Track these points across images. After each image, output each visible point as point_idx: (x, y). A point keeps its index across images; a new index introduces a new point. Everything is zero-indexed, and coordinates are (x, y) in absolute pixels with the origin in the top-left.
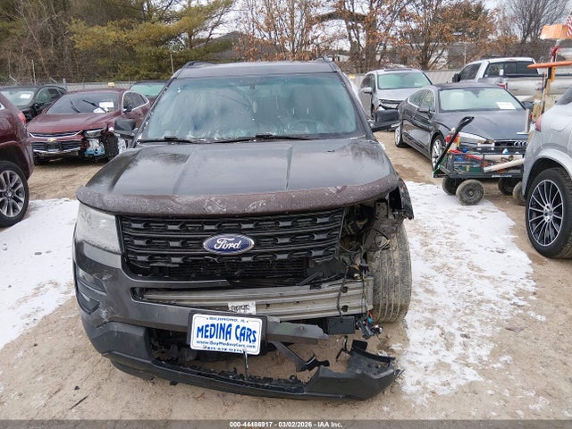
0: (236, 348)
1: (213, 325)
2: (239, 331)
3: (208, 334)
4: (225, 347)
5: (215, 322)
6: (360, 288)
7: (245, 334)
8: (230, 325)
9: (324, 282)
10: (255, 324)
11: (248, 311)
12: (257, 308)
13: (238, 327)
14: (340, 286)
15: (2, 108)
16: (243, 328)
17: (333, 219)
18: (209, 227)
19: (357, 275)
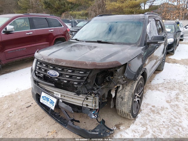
0: (49, 105)
1: (45, 97)
2: (51, 100)
3: (44, 99)
4: (47, 104)
5: (46, 96)
6: (92, 100)
7: (52, 102)
8: (49, 98)
9: (81, 94)
10: (55, 100)
11: (59, 96)
12: (61, 96)
13: (51, 99)
14: (85, 97)
15: (63, 26)
16: (52, 100)
17: (85, 73)
18: (51, 67)
19: (92, 95)
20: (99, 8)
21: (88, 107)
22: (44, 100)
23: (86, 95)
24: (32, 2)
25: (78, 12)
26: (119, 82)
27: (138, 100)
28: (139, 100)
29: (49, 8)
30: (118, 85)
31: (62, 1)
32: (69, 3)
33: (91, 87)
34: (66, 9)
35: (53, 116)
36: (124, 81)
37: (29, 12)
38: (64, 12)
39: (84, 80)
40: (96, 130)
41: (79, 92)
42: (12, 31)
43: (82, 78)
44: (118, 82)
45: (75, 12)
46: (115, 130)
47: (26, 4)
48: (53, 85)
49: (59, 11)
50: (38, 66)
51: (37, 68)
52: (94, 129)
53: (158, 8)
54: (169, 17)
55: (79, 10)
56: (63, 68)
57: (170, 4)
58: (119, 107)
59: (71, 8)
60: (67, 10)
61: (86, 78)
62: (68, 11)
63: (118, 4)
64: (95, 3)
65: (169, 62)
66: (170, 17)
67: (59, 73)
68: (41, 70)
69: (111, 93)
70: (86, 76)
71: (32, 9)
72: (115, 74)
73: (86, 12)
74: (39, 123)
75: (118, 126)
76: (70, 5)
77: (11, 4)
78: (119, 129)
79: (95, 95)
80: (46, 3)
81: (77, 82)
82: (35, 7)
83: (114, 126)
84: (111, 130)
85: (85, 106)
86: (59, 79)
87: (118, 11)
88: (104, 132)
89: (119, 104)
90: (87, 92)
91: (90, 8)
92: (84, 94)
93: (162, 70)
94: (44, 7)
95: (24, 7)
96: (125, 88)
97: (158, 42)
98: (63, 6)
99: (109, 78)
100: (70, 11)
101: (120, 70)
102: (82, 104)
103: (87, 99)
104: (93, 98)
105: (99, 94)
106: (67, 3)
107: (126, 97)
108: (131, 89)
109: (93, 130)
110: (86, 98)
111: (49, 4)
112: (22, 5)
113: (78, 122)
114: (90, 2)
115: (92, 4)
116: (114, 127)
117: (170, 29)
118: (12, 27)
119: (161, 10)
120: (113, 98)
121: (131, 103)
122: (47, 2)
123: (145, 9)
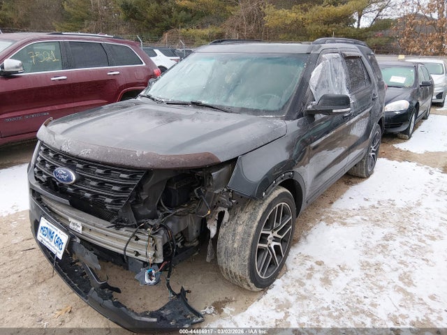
0: (53, 249)
1: (47, 228)
2: (57, 238)
3: (44, 233)
4: (49, 246)
5: (49, 227)
7: (59, 242)
8: (53, 233)
9: (123, 226)
10: (65, 238)
11: (78, 229)
12: (83, 229)
13: (57, 235)
14: (132, 233)
15: (144, 64)
16: (59, 238)
17: (133, 177)
18: (63, 160)
19: (149, 229)
20: (250, 23)
21: (139, 257)
22: (43, 237)
23: (134, 230)
24: (96, 5)
25: (200, 31)
26: (221, 203)
27: (275, 246)
28: (279, 246)
29: (134, 18)
30: (220, 209)
31: (165, 4)
32: (180, 9)
33: (150, 211)
34: (173, 21)
35: (66, 274)
36: (230, 199)
37: (87, 26)
38: (167, 28)
39: (130, 194)
40: (163, 312)
41: (121, 222)
42: (17, 72)
43: (125, 188)
44: (219, 202)
45: (192, 31)
46: (211, 314)
47: (83, 9)
48: (67, 202)
49: (158, 27)
50: (41, 157)
51: (39, 159)
52: (160, 309)
53: (390, 26)
54: (415, 49)
55: (203, 27)
56: (88, 164)
57: (421, 16)
58: (222, 259)
59: (186, 21)
60: (175, 25)
61: (132, 189)
62: (178, 28)
63: (294, 15)
64: (240, 11)
65: (390, 158)
66: (418, 49)
67: (75, 173)
68: (45, 167)
69: (208, 226)
70: (134, 185)
71: (96, 21)
72: (208, 184)
73: (219, 30)
74: (40, 289)
75: (218, 307)
76: (183, 13)
77: (48, 8)
78: (220, 311)
79: (154, 230)
80: (126, 7)
81: (112, 197)
82: (102, 16)
83: (209, 304)
84: (198, 315)
85: (133, 255)
86: (78, 190)
87: (294, 32)
88: (181, 317)
89: (222, 254)
90: (136, 223)
91: (228, 23)
92: (131, 226)
93: (368, 176)
94: (122, 16)
95: (76, 16)
96: (238, 217)
97: (334, 111)
98: (167, 16)
99: (199, 192)
100: (182, 27)
101: (220, 173)
102: (125, 250)
103: (137, 239)
104: (149, 236)
105: (166, 228)
106: (175, 7)
107: (238, 238)
108: (250, 219)
109: (157, 311)
110: (133, 235)
111: (135, 11)
112: (71, 10)
113: (118, 290)
114: (228, 8)
115: (232, 13)
116: (210, 308)
117: (405, 79)
118: (18, 63)
119: (396, 29)
120: (212, 239)
121: (248, 252)
122: (131, 5)
123: (360, 27)
